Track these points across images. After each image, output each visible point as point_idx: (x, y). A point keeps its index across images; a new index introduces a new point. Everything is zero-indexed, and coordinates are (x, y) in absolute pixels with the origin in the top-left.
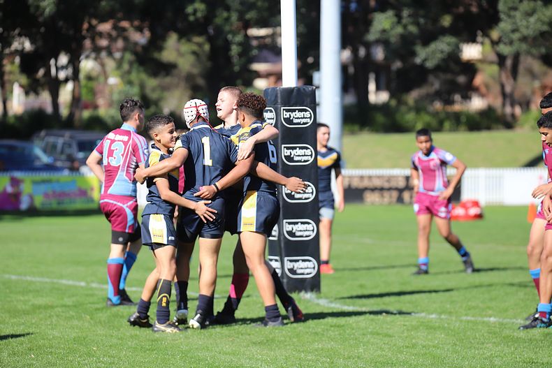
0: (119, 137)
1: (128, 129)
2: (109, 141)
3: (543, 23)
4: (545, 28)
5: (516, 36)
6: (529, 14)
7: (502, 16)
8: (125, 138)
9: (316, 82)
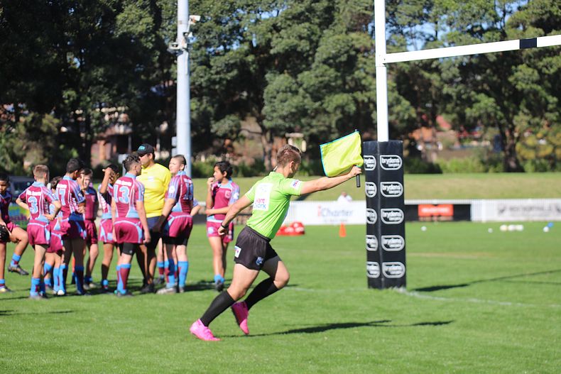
0: (124, 183)
1: (130, 177)
2: (118, 186)
3: (292, 107)
4: (293, 110)
5: (275, 115)
6: (283, 101)
7: (266, 102)
8: (129, 184)
9: (173, 144)
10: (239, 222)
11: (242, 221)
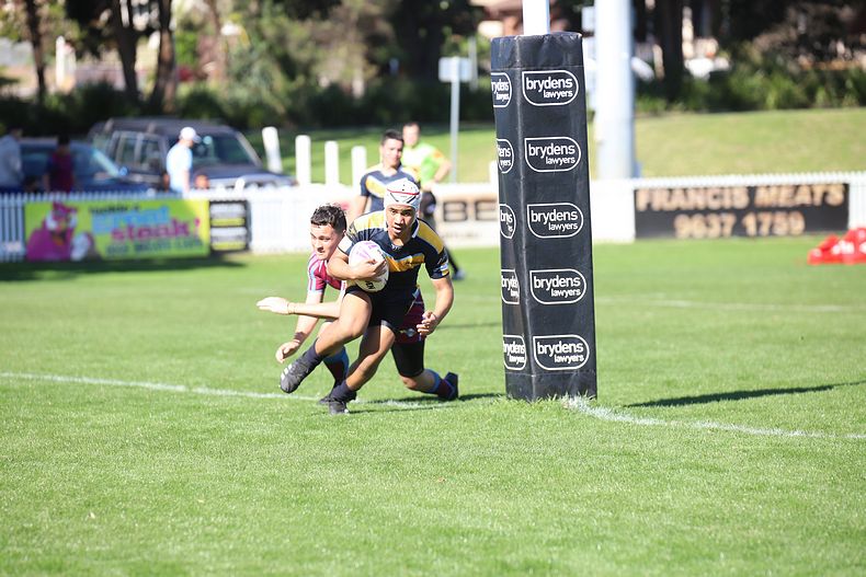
9: (587, 25)
10: (765, 229)
11: (771, 227)
